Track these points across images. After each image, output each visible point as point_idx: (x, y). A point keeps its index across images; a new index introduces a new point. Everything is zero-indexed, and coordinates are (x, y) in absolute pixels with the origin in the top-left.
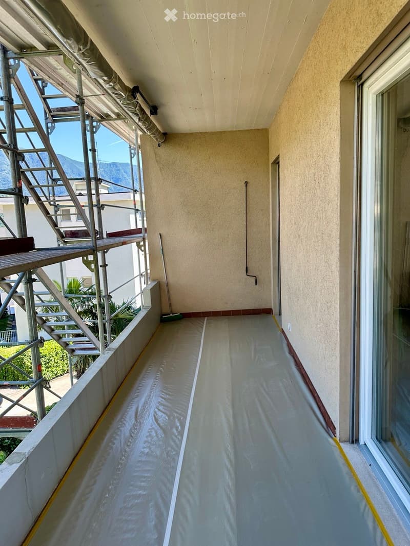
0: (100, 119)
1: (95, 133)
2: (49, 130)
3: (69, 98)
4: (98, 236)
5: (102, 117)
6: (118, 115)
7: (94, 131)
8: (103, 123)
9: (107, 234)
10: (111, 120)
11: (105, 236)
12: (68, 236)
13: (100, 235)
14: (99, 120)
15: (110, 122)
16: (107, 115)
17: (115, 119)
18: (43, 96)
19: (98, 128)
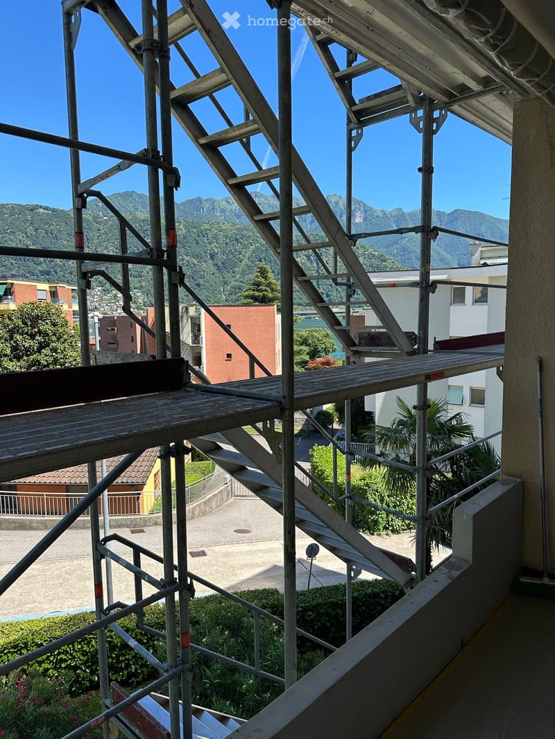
0: (445, 99)
1: (435, 132)
2: (353, 142)
3: (384, 68)
4: (416, 347)
5: (450, 95)
6: (486, 82)
7: (434, 128)
8: (456, 107)
9: (436, 343)
10: (470, 97)
11: (431, 347)
12: (363, 342)
13: (419, 343)
14: (446, 103)
15: (469, 101)
16: (463, 88)
17: (480, 93)
18: (337, 75)
19: (440, 121)
